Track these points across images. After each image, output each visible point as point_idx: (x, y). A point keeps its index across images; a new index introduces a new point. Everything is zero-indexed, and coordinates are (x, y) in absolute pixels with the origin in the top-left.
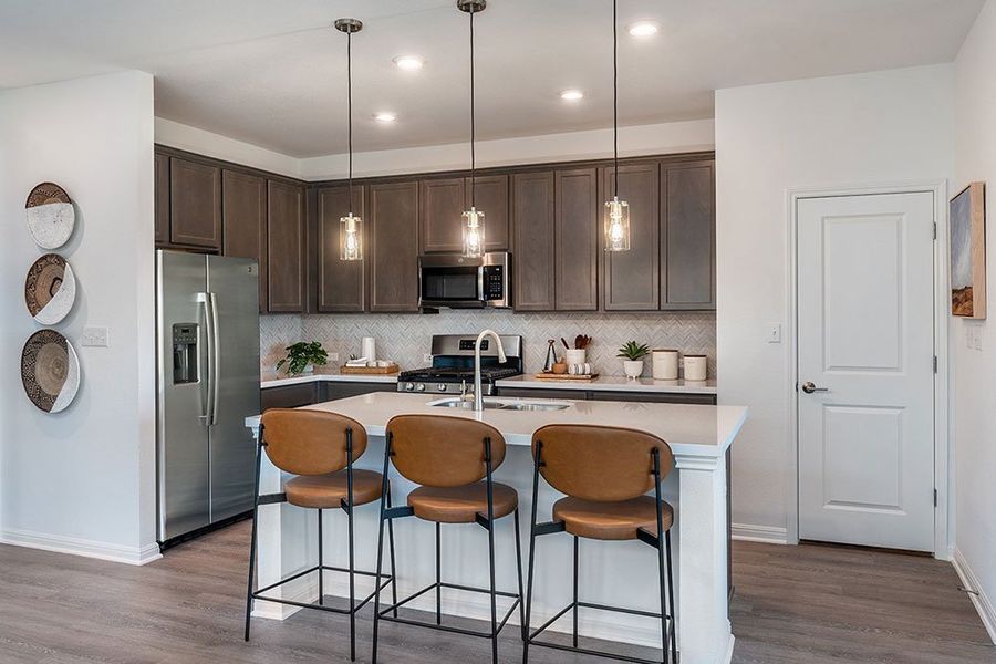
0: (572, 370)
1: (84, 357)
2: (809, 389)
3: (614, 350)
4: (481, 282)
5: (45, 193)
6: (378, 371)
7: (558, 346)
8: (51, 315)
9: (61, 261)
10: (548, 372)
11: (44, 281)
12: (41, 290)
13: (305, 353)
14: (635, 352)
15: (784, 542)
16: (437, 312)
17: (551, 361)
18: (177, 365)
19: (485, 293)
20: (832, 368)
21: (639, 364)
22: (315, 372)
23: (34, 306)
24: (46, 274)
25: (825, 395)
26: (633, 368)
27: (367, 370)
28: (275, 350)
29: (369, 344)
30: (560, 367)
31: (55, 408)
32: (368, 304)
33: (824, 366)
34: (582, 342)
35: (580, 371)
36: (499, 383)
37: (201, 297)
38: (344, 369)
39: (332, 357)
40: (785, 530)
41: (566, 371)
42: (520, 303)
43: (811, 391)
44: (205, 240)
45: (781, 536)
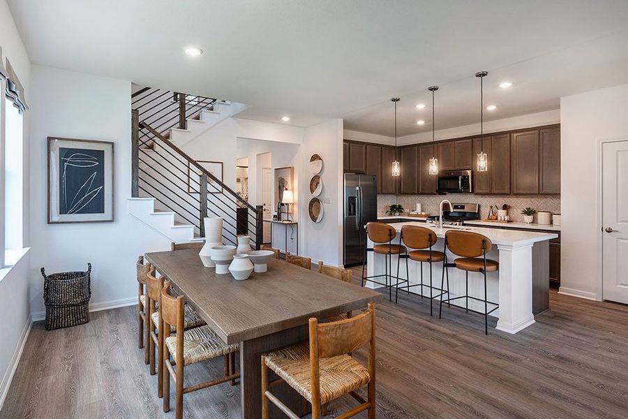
0: (499, 219)
1: (324, 207)
2: (609, 231)
3: (520, 211)
4: (460, 182)
5: (315, 157)
6: (421, 216)
7: (494, 209)
8: (316, 194)
9: (319, 177)
10: (489, 219)
11: (314, 183)
12: (314, 187)
13: (396, 209)
14: (529, 212)
15: (594, 299)
16: (445, 194)
17: (491, 214)
18: (350, 210)
19: (462, 186)
20: (622, 221)
21: (531, 217)
22: (399, 215)
23: (312, 191)
24: (315, 181)
25: (617, 234)
26: (528, 219)
27: (417, 215)
28: (386, 207)
29: (419, 206)
30: (495, 217)
31: (317, 221)
32: (418, 191)
33: (617, 220)
34: (505, 207)
35: (503, 219)
36: (465, 222)
37: (357, 188)
38: (409, 215)
39: (407, 210)
40: (595, 294)
41: (497, 219)
42: (477, 191)
43: (610, 232)
44: (361, 169)
45: (593, 297)
